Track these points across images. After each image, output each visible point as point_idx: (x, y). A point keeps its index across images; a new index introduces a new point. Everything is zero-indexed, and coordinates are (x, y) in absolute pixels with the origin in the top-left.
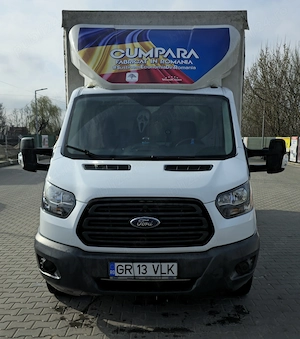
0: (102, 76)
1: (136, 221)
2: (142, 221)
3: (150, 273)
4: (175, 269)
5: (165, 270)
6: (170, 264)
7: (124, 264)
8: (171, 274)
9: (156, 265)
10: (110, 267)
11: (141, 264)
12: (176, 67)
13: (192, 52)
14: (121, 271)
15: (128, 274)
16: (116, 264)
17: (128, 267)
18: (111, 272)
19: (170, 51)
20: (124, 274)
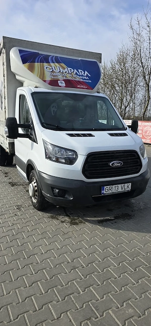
0: (45, 81)
1: (113, 163)
2: (116, 164)
3: (120, 190)
4: (130, 186)
5: (126, 188)
6: (128, 184)
7: (108, 187)
8: (128, 189)
9: (122, 185)
10: (102, 189)
11: (116, 186)
12: (82, 80)
13: (86, 72)
14: (107, 191)
15: (110, 192)
16: (105, 187)
17: (111, 188)
18: (102, 192)
19: (75, 71)
20: (108, 192)
